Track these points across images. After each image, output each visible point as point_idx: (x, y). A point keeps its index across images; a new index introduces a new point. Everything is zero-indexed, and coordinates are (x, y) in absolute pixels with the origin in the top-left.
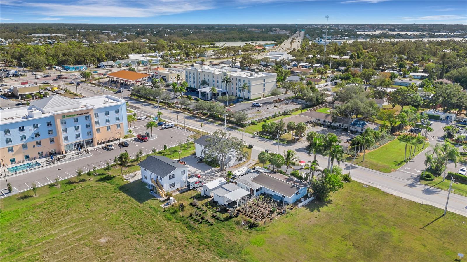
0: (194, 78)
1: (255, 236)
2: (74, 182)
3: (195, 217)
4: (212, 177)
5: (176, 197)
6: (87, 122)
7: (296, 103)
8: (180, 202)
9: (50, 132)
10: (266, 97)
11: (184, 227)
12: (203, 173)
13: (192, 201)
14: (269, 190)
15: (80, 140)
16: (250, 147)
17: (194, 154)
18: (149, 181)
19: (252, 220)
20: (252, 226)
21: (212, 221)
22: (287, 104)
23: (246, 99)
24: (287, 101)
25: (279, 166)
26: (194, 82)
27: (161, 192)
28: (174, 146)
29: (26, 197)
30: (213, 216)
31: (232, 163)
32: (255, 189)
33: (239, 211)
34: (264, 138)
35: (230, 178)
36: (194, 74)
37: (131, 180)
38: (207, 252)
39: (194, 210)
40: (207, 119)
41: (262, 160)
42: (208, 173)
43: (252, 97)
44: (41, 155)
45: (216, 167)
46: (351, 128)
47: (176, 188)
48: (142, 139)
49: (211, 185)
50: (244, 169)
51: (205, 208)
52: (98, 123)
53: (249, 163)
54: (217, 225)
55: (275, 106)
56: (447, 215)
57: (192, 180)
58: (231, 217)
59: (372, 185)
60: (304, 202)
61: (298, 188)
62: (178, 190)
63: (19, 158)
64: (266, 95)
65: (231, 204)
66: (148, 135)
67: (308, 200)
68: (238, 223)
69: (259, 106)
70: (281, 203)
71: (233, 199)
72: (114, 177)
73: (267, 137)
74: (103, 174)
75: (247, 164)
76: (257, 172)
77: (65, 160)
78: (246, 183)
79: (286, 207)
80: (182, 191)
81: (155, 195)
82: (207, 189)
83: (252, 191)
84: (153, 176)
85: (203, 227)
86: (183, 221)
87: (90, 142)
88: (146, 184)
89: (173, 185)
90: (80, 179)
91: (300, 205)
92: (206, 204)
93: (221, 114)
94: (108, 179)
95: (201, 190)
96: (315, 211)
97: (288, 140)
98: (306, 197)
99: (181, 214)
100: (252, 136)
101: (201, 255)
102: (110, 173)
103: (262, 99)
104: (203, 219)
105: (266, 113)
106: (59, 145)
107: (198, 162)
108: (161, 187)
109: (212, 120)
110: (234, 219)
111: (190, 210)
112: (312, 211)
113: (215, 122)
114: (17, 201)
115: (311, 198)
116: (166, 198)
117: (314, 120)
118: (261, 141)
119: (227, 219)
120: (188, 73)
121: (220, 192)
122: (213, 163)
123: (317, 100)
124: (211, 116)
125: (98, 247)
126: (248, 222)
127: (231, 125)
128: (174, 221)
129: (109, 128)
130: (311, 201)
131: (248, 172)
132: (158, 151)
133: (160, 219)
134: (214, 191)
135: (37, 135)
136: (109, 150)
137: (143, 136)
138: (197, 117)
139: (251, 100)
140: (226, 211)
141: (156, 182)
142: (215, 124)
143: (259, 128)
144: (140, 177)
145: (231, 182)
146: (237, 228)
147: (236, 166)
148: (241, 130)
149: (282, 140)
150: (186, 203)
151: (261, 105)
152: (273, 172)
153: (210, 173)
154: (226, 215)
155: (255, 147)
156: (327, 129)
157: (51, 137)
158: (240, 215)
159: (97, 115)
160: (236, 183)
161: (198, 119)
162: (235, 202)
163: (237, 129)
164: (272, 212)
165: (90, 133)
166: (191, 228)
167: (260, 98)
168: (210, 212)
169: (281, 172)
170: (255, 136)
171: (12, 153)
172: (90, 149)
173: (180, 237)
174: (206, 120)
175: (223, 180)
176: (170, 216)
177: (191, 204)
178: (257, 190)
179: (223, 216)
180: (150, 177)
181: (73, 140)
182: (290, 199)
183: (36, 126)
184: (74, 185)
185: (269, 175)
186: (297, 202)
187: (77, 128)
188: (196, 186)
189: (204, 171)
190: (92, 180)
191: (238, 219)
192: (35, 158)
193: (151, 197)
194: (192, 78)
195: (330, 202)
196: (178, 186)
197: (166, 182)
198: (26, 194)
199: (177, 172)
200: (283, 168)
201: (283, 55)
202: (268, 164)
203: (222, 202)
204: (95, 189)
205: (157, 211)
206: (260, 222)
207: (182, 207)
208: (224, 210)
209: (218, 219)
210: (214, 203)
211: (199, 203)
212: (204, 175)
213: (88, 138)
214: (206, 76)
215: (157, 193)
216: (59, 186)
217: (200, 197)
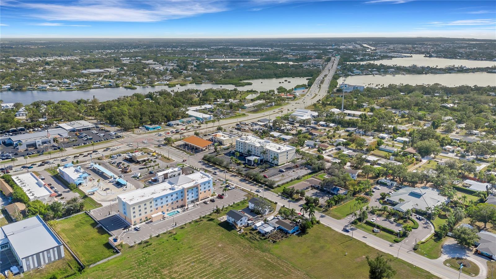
0: (242, 146)
1: (275, 246)
2: (198, 221)
3: (252, 238)
4: (257, 220)
5: (243, 229)
6: (197, 190)
7: (307, 168)
8: (246, 232)
9: (182, 196)
10: (289, 162)
11: (248, 241)
12: (253, 218)
13: (250, 231)
14: (283, 228)
15: (193, 199)
16: (276, 203)
17: (248, 207)
18: (230, 222)
19: (274, 240)
20: (274, 242)
21: (259, 239)
22: (301, 169)
23: (275, 165)
24: (301, 167)
25: (288, 216)
26: (242, 149)
27: (237, 227)
28: (238, 202)
29: (182, 228)
30: (259, 238)
31: (267, 213)
32: (276, 227)
33: (269, 236)
34: (284, 197)
35: (266, 221)
36: (242, 144)
37: (222, 221)
38: (258, 251)
39: (251, 235)
40: (252, 181)
41: (280, 213)
42: (255, 218)
43: (279, 164)
44: (178, 207)
45: (259, 215)
46: (332, 191)
47: (243, 225)
48: (220, 197)
49: (258, 224)
50: (272, 217)
51: (256, 235)
52: (201, 190)
53: (275, 213)
54: (261, 241)
55: (293, 171)
56: (353, 239)
57: (249, 222)
58: (266, 238)
59: (328, 226)
60: (296, 233)
61: (294, 227)
62: (243, 226)
63: (170, 209)
64: (288, 161)
65: (266, 233)
66: (223, 195)
67: (299, 232)
68: (269, 241)
69: (283, 172)
70: (287, 233)
71: (267, 231)
72: (214, 219)
73: (286, 196)
74: (209, 218)
75: (274, 214)
76: (278, 219)
77: (189, 210)
78: (273, 224)
79: (288, 235)
80: (246, 227)
81: (234, 228)
82: (256, 226)
83: (275, 228)
84: (233, 220)
85: (256, 242)
86: (247, 239)
87: (197, 200)
88: (230, 223)
89: (241, 224)
90: (201, 219)
91: (294, 234)
92: (256, 233)
93: (261, 180)
94: (211, 220)
95: (253, 226)
96: (300, 237)
97: (296, 198)
98: (297, 231)
99: (246, 236)
100: (278, 195)
101: (256, 251)
102: (211, 217)
103: (286, 164)
104: (255, 239)
105: (287, 176)
106: (185, 202)
107: (251, 212)
108: (237, 225)
109: (255, 183)
110: (267, 239)
111: (249, 235)
112: (299, 237)
113: (257, 184)
114: (180, 229)
115: (300, 231)
116: (239, 230)
117: (313, 185)
118: (282, 199)
119: (265, 239)
120: (238, 143)
121: (261, 228)
122: (258, 213)
123: (319, 168)
124: (254, 180)
125: (219, 247)
126: (273, 240)
127: (266, 187)
128: (244, 239)
129: (205, 192)
130: (300, 233)
131: (274, 219)
132: (230, 205)
133: (238, 238)
134: (259, 227)
135: (177, 198)
136: (207, 204)
137: (221, 195)
138: (247, 180)
139: (279, 166)
140: (264, 236)
141: (235, 222)
142: (257, 186)
143: (281, 189)
144: (226, 219)
145: (266, 223)
146: (268, 242)
147: (269, 214)
148: (272, 191)
149: (293, 199)
150: (248, 232)
151: (285, 171)
152: (285, 219)
153: (257, 218)
154: (264, 238)
155: (278, 203)
156: (319, 191)
157: (182, 198)
158: (270, 238)
159: (201, 186)
160: (268, 224)
161: (247, 182)
162: (268, 232)
163: (270, 190)
164: (282, 237)
165: (197, 195)
166: (251, 242)
167: (284, 164)
168: (258, 236)
169: (289, 219)
170: (279, 195)
171: (168, 206)
172: (198, 203)
173: (247, 245)
174: (252, 183)
175: (263, 222)
176: (243, 237)
177: (250, 233)
178: (277, 227)
179: (263, 238)
180: (232, 220)
181: (191, 199)
182: (291, 231)
183: (177, 194)
184: (199, 223)
185: (283, 220)
186: (293, 233)
187: (192, 193)
188: (251, 224)
189: (254, 217)
190: (205, 220)
191: (269, 239)
192: (175, 209)
193: (233, 229)
194: (241, 146)
195: (307, 233)
196: (243, 224)
197: (239, 223)
198: (182, 226)
199: (243, 219)
200: (290, 217)
201: (307, 113)
202: (283, 215)
203: (263, 232)
204: (208, 225)
205: (237, 235)
206: (278, 241)
207: (246, 233)
208: (263, 235)
209: (261, 239)
210: (259, 233)
211: (253, 232)
212: (254, 219)
213: (197, 197)
214: (250, 146)
215: (235, 227)
216: (193, 223)
217: (253, 230)
